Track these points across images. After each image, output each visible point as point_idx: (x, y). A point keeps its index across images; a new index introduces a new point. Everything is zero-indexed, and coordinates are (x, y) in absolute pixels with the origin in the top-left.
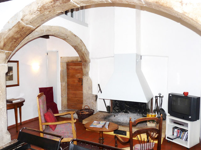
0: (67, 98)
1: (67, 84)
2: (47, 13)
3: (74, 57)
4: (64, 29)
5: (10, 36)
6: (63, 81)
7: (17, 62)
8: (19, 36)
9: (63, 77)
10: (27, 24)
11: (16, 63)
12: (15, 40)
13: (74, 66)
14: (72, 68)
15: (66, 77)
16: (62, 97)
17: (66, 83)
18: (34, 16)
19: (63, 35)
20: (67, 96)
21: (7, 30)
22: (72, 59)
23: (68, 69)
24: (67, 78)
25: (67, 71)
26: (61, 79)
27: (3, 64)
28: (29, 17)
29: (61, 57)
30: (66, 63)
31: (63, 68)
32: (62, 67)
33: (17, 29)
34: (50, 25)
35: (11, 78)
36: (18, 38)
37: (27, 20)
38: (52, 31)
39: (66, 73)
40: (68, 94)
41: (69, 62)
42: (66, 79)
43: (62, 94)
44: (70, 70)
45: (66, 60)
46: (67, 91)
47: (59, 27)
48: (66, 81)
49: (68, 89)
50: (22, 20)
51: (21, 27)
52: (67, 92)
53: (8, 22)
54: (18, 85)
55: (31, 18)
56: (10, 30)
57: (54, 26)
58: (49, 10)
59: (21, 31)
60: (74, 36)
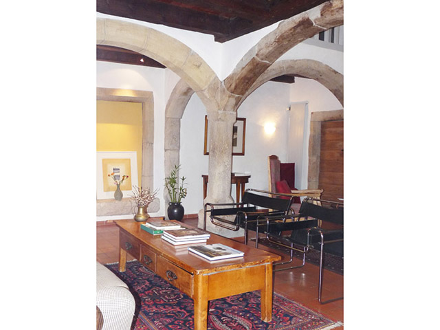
0: (318, 184)
1: (319, 160)
2: (285, 43)
3: (334, 111)
4: (316, 62)
5: (243, 76)
6: (313, 154)
7: (244, 120)
8: (252, 75)
9: (313, 147)
10: (262, 59)
11: (243, 122)
12: (247, 81)
13: (334, 127)
14: (331, 132)
15: (319, 148)
16: (309, 181)
17: (317, 159)
18: (271, 49)
19: (314, 73)
20: (318, 180)
21: (240, 70)
22: (330, 116)
23: (323, 133)
24: (321, 150)
25: (322, 137)
26: (309, 151)
27: (232, 112)
28: (265, 51)
29: (312, 113)
30: (320, 124)
31: (315, 131)
32: (313, 129)
33: (250, 67)
34: (292, 59)
35: (234, 143)
36: (251, 78)
37: (262, 55)
38: (296, 67)
39: (320, 139)
40: (320, 177)
41: (325, 121)
42: (319, 151)
43: (309, 177)
44: (326, 135)
45: (320, 118)
46: (319, 172)
47: (308, 60)
48: (319, 155)
49: (321, 168)
50: (257, 55)
51: (255, 64)
52: (320, 174)
53: (242, 60)
54: (242, 154)
55: (268, 51)
56: (243, 68)
57: (300, 60)
58: (288, 39)
59: (255, 68)
60: (333, 73)
